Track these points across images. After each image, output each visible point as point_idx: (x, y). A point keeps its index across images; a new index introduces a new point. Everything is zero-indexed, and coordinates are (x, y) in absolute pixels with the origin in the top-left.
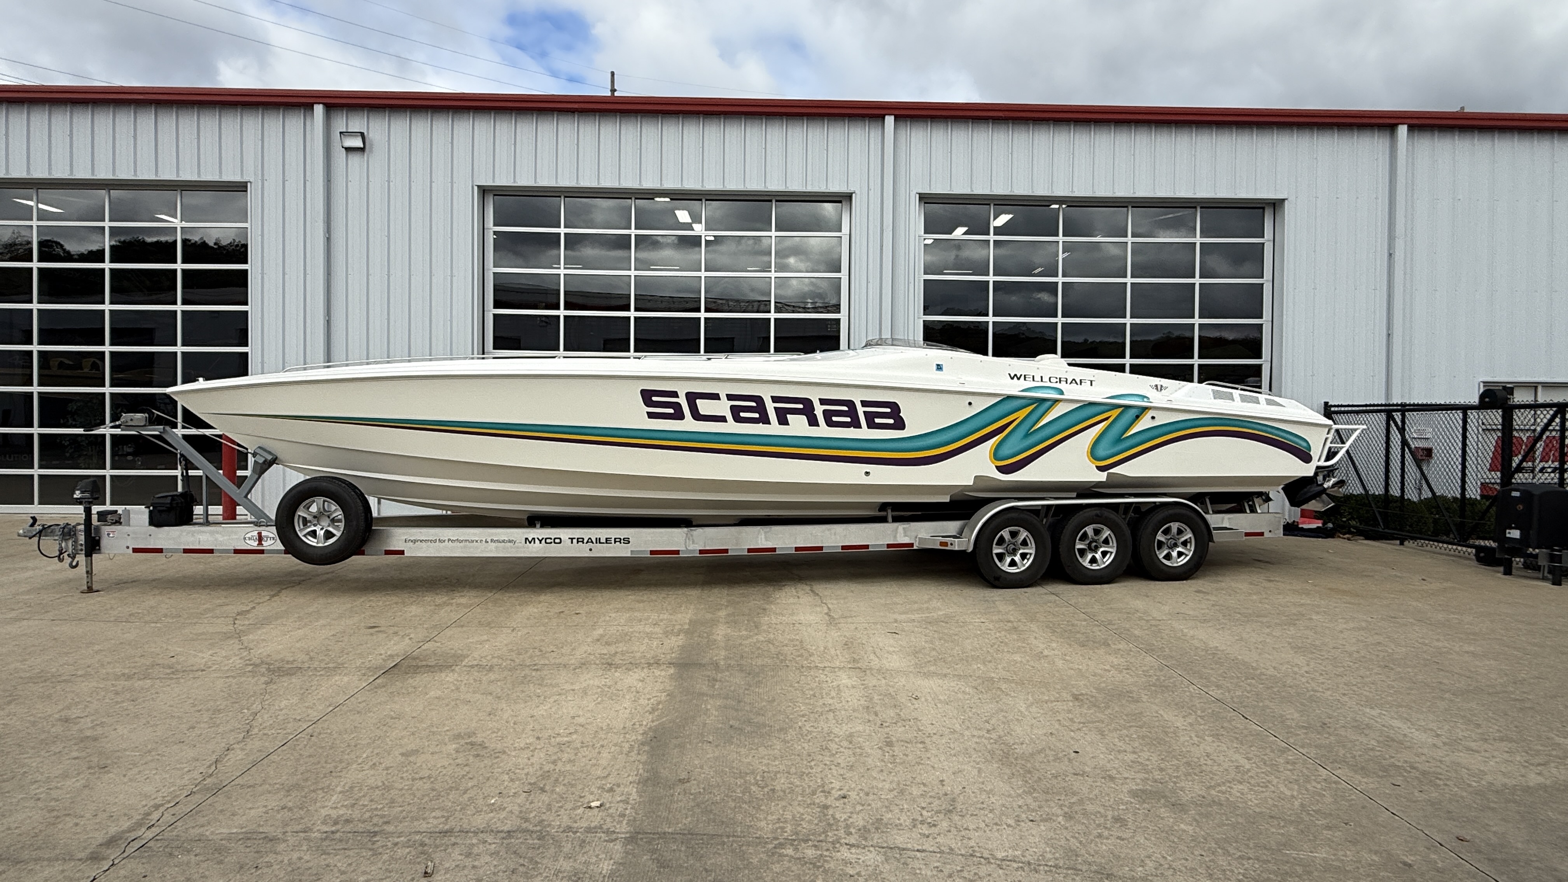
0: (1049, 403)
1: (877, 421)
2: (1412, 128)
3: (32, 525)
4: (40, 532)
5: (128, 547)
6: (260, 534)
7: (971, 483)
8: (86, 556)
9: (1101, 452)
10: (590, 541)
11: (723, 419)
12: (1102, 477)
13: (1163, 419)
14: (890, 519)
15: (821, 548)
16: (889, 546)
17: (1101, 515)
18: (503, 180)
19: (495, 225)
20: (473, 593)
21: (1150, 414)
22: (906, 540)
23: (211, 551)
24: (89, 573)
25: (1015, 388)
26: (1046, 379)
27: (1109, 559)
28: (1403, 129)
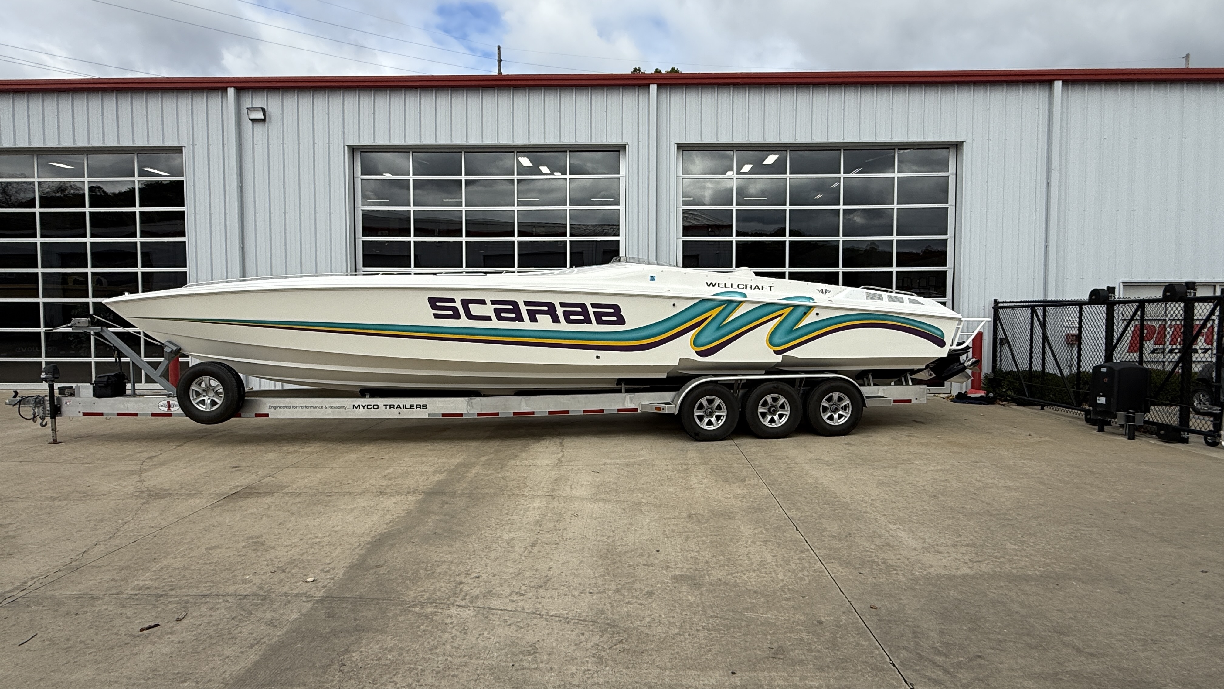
0: (735, 304)
1: (604, 318)
2: (1065, 83)
3: (15, 397)
4: (20, 401)
5: (80, 412)
6: (168, 402)
7: (676, 363)
8: (51, 418)
9: (777, 339)
10: (399, 407)
11: (489, 318)
12: (779, 358)
13: (827, 315)
14: (623, 390)
15: (568, 412)
16: (619, 410)
17: (777, 387)
18: (366, 141)
19: (362, 174)
20: (318, 444)
21: (815, 311)
22: (633, 406)
23: (136, 415)
24: (54, 430)
25: (709, 293)
26: (735, 286)
27: (784, 420)
28: (1058, 84)
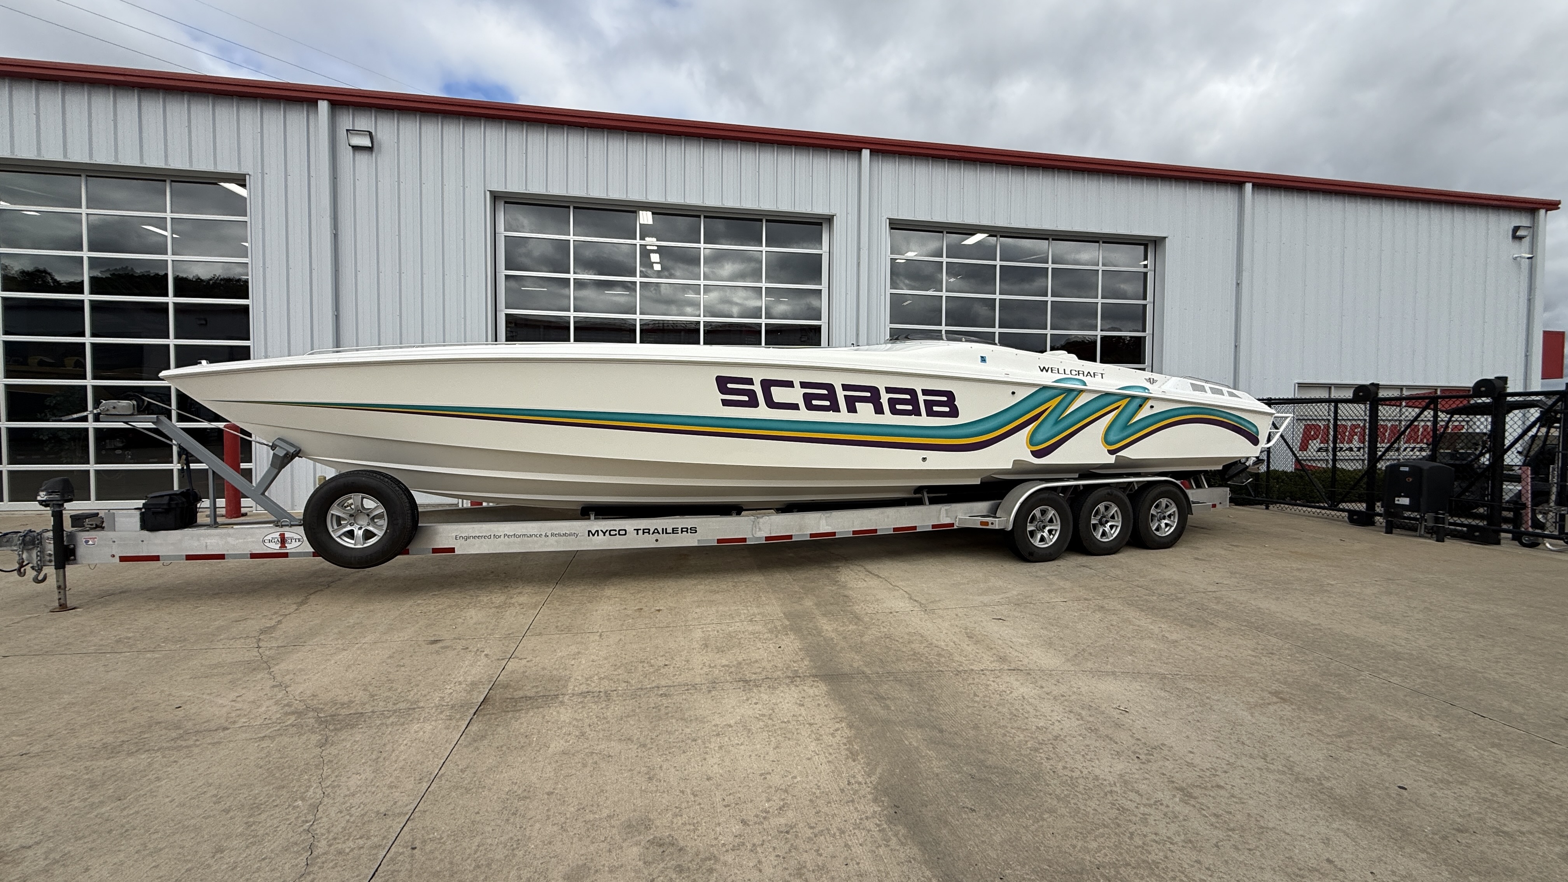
0: (1075, 393)
1: (935, 409)
2: (1255, 186)
5: (113, 556)
6: (282, 536)
7: (1009, 466)
8: (57, 567)
9: (1112, 437)
10: (656, 531)
11: (795, 407)
12: (1111, 459)
13: (1160, 408)
14: (927, 501)
15: (875, 531)
16: (934, 526)
17: (1111, 494)
18: (515, 186)
19: (506, 230)
21: (1150, 403)
22: (947, 521)
23: (222, 557)
24: (62, 587)
25: (1048, 379)
26: (1068, 372)
27: (1115, 532)
28: (1249, 187)
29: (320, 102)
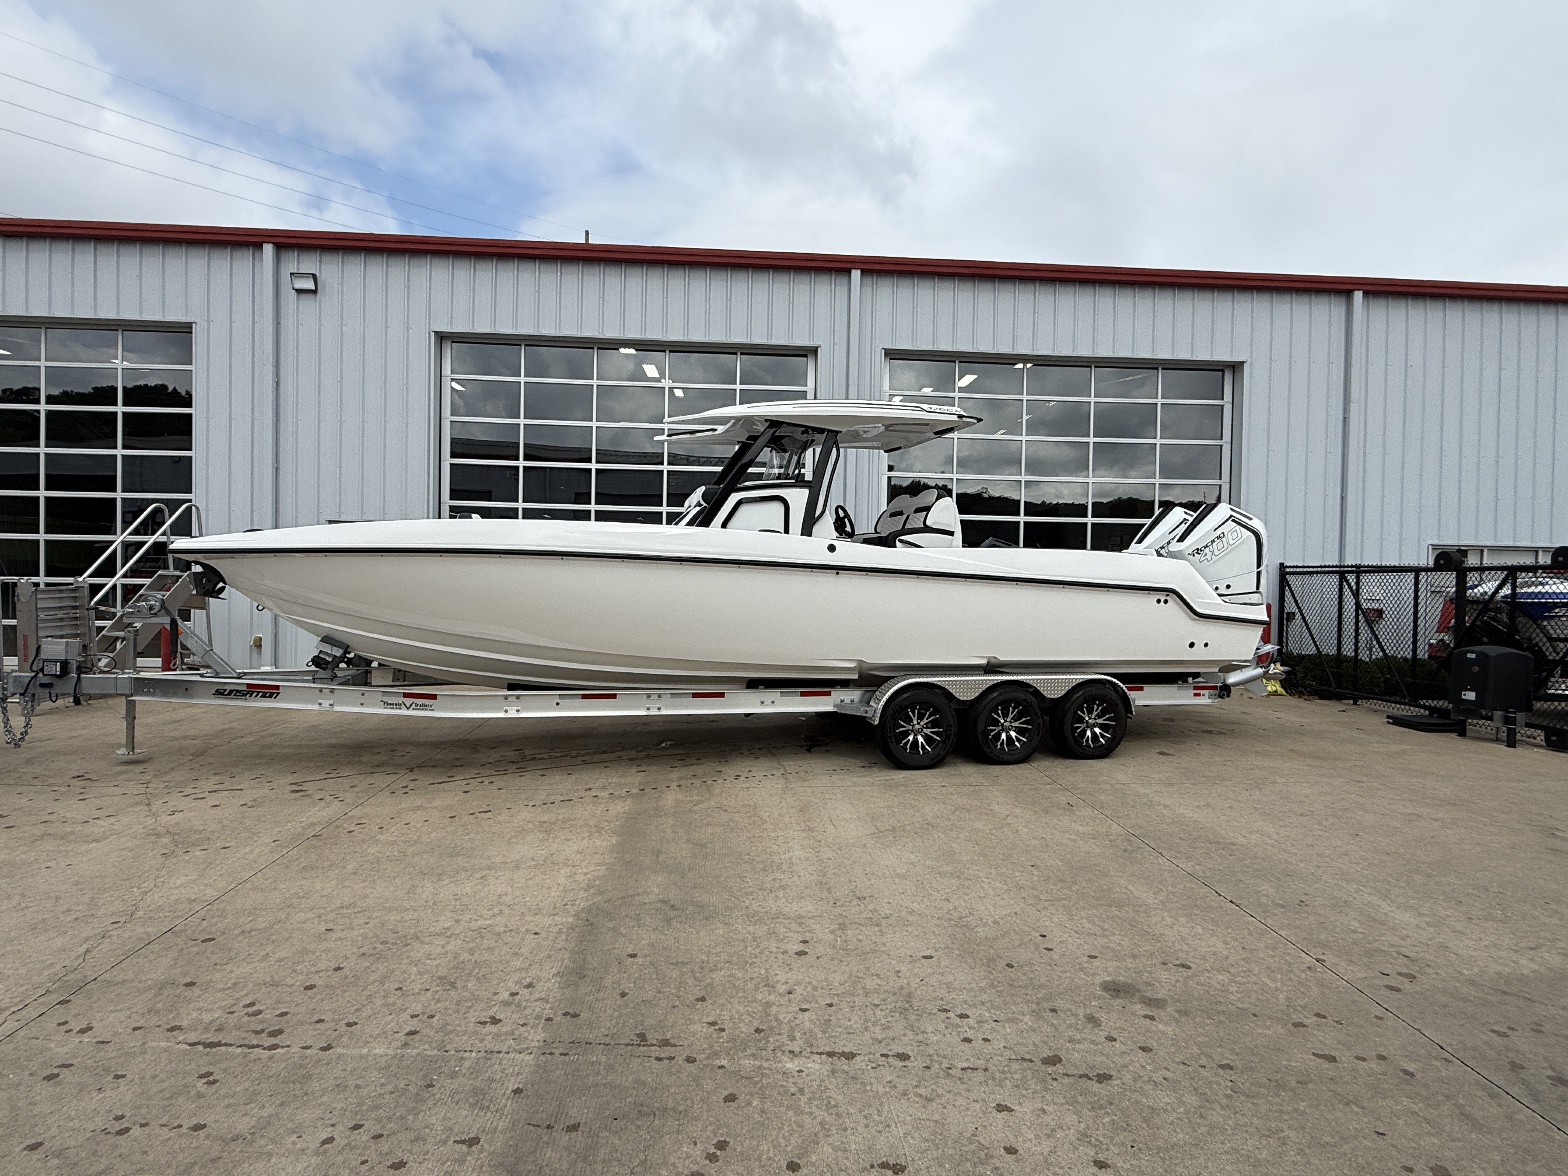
2: (1367, 295)
18: (461, 326)
19: (452, 373)
28: (1358, 296)
29: (265, 246)
